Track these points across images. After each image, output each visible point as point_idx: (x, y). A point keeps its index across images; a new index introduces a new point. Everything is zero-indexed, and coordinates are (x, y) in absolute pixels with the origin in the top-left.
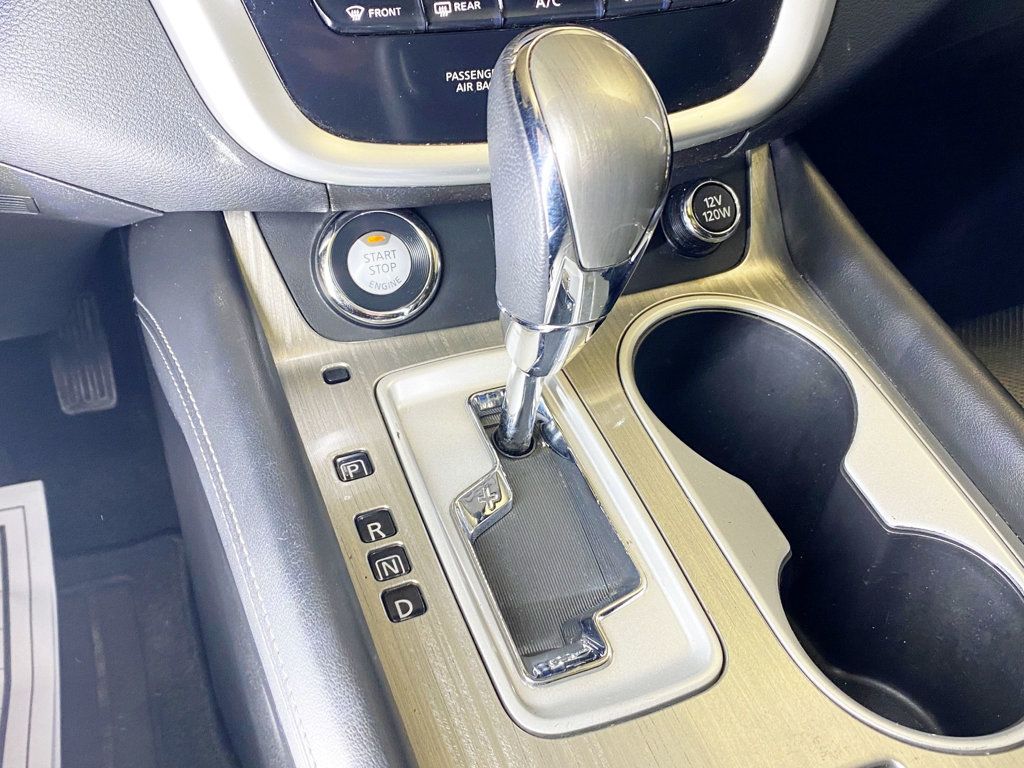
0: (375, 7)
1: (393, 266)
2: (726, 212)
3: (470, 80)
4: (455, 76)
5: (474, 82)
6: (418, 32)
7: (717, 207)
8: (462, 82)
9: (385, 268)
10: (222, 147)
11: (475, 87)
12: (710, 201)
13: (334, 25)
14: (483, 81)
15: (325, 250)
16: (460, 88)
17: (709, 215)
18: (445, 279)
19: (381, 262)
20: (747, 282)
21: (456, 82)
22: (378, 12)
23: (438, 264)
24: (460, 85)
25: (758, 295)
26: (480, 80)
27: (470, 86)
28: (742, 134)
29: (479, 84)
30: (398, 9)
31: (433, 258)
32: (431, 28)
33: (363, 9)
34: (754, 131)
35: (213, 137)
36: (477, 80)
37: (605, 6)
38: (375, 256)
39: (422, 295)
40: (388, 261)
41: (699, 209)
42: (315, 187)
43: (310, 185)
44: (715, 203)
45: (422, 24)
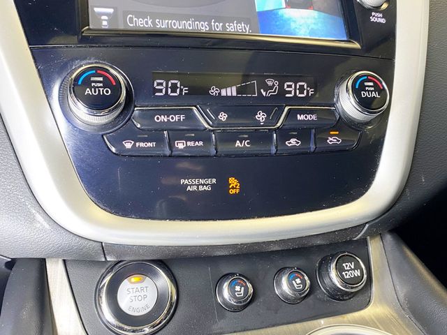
0: (140, 142)
1: (145, 297)
2: (357, 273)
3: (195, 185)
4: (186, 182)
5: (198, 186)
6: (165, 156)
7: (351, 270)
8: (191, 185)
9: (140, 298)
10: (39, 217)
11: (198, 188)
12: (347, 266)
13: (116, 151)
14: (203, 185)
15: (104, 285)
16: (189, 188)
17: (346, 274)
18: (179, 307)
19: (138, 294)
20: (373, 317)
21: (187, 185)
22: (142, 145)
23: (175, 297)
24: (189, 187)
25: (381, 327)
26: (201, 184)
27: (195, 188)
28: (364, 225)
29: (200, 187)
30: (154, 143)
31: (171, 293)
32: (173, 154)
33: (133, 142)
34: (370, 224)
35: (34, 211)
36: (200, 185)
37: (276, 148)
38: (135, 290)
39: (162, 316)
40: (142, 294)
41: (340, 270)
42: (95, 244)
43: (91, 243)
44: (350, 267)
45: (168, 152)
